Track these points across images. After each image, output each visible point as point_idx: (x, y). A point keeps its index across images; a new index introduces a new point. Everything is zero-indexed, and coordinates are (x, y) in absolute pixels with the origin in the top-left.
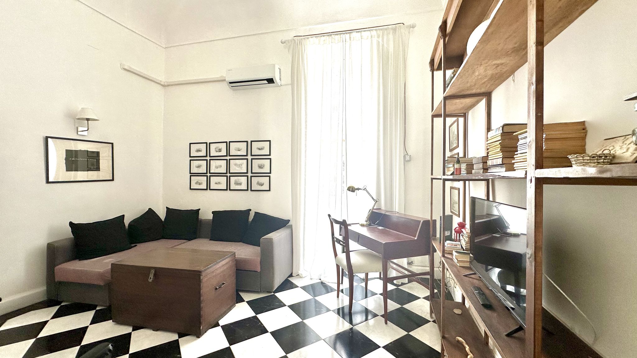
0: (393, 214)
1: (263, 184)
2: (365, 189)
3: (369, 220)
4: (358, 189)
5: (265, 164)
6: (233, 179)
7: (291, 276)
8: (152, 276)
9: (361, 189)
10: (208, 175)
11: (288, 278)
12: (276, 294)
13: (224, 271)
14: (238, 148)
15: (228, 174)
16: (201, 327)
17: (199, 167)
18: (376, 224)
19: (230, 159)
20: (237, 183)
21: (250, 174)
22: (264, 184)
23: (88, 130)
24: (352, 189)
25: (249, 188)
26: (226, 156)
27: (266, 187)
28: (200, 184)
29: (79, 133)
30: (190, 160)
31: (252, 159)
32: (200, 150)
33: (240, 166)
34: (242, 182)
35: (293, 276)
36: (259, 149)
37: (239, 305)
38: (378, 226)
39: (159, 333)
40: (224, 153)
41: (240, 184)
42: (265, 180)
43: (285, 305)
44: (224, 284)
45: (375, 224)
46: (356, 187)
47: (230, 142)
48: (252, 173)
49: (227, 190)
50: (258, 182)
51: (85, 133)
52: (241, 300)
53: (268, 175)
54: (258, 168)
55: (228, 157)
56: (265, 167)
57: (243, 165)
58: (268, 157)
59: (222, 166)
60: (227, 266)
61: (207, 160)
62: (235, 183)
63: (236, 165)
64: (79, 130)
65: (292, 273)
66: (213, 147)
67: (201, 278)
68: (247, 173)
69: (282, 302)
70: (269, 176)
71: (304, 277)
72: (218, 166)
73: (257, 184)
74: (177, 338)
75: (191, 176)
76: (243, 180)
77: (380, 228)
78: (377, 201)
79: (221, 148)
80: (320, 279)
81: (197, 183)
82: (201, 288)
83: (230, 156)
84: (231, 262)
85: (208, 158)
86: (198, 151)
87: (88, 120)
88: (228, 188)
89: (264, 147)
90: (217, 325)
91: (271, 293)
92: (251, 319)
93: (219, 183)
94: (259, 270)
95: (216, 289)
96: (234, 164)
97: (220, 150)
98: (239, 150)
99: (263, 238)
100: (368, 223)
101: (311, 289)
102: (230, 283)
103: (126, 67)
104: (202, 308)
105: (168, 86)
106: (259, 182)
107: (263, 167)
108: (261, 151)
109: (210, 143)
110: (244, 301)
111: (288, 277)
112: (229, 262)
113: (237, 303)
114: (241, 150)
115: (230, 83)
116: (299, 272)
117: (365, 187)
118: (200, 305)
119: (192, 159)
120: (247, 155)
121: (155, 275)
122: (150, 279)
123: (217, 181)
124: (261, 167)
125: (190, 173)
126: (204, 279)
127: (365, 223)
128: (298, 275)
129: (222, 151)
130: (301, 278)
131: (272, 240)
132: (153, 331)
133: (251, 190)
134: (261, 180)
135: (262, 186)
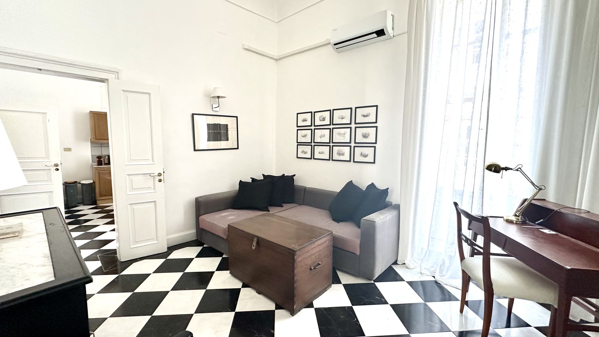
0: (575, 213)
1: (367, 155)
2: (519, 170)
3: (522, 215)
4: (506, 169)
5: (370, 133)
6: (336, 149)
7: (395, 263)
8: (254, 244)
9: (511, 169)
10: (313, 144)
11: (392, 266)
12: (376, 283)
13: (320, 251)
14: (342, 116)
15: (331, 144)
16: (295, 306)
17: (305, 136)
18: (539, 224)
19: (333, 128)
20: (339, 154)
21: (353, 144)
22: (369, 156)
23: (219, 106)
24: (495, 168)
25: (352, 159)
26: (330, 125)
27: (370, 159)
28: (305, 153)
29: (214, 109)
30: (298, 130)
31: (356, 128)
32: (306, 119)
33: (343, 136)
34: (345, 153)
35: (398, 264)
36: (364, 116)
37: (334, 286)
38: (541, 227)
39: (261, 296)
40: (327, 122)
41: (343, 154)
42: (369, 151)
43: (386, 303)
44: (319, 264)
45: (535, 223)
46: (503, 166)
47: (333, 110)
48: (355, 143)
49: (329, 160)
50: (361, 153)
51: (217, 109)
52: (337, 281)
53: (373, 145)
54: (362, 137)
55: (332, 126)
56: (370, 136)
57: (346, 135)
58: (373, 124)
59: (326, 136)
60: (324, 245)
61: (311, 129)
62: (337, 154)
63: (339, 134)
64: (213, 107)
65: (397, 261)
66: (317, 115)
67: (295, 258)
68: (350, 143)
69: (382, 297)
70: (375, 147)
71: (412, 269)
72: (322, 136)
73: (360, 155)
74: (274, 309)
75: (298, 145)
76: (346, 150)
77: (547, 231)
78: (540, 189)
79: (324, 117)
80: (434, 277)
81: (303, 152)
82: (295, 268)
83: (333, 124)
84: (328, 242)
85: (313, 127)
86: (305, 120)
87: (218, 97)
88: (331, 158)
89: (370, 114)
90: (311, 305)
91: (371, 280)
92: (346, 309)
93: (323, 153)
94: (358, 253)
95: (311, 269)
96: (337, 133)
97: (324, 119)
98: (342, 118)
99: (363, 218)
100: (520, 220)
101: (421, 289)
102: (327, 263)
103: (246, 47)
104: (296, 288)
105: (280, 59)
106: (363, 153)
108: (366, 118)
109: (315, 112)
110: (341, 283)
111: (392, 264)
112: (326, 241)
113: (333, 283)
114: (345, 117)
115: (335, 45)
116: (405, 261)
117: (520, 166)
118: (294, 285)
119: (300, 128)
120: (350, 124)
121: (258, 243)
122: (254, 246)
123: (321, 151)
124: (365, 136)
125: (297, 142)
126: (299, 259)
127: (514, 219)
128: (404, 264)
129: (326, 120)
130: (408, 268)
131: (374, 223)
132: (257, 292)
133: (354, 162)
134: (365, 151)
135: (366, 158)
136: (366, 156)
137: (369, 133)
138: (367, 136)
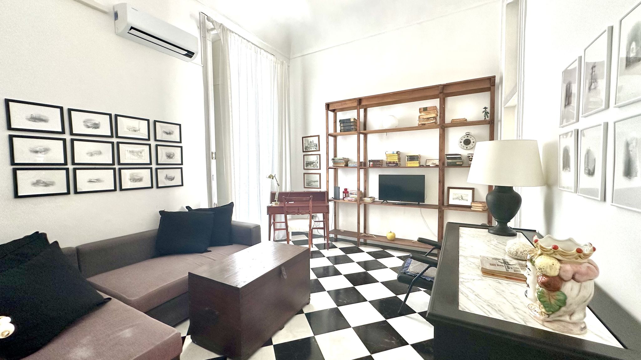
6: (125, 173)
8: (284, 272)
10: (71, 166)
14: (135, 128)
15: (116, 166)
19: (118, 143)
21: (154, 166)
22: (175, 178)
25: (154, 185)
26: (111, 137)
27: (178, 181)
30: (11, 137)
31: (157, 146)
33: (138, 155)
34: (143, 177)
36: (167, 133)
40: (105, 131)
41: (140, 180)
47: (117, 116)
48: (157, 164)
49: (115, 190)
53: (179, 166)
54: (165, 157)
55: (115, 139)
56: (175, 156)
57: (143, 154)
58: (178, 144)
61: (64, 140)
63: (130, 152)
68: (150, 164)
70: (181, 168)
73: (165, 178)
75: (15, 170)
76: (145, 174)
83: (118, 137)
85: (68, 137)
88: (118, 187)
89: (173, 132)
96: (126, 151)
98: (135, 131)
106: (168, 176)
107: (173, 156)
108: (169, 135)
109: (70, 110)
114: (138, 130)
115: (132, 28)
119: (19, 133)
120: (149, 140)
122: (285, 275)
124: (169, 156)
125: (14, 164)
133: (157, 187)
134: (171, 173)
135: (173, 181)
136: (172, 179)
137: (173, 153)
138: (172, 156)
